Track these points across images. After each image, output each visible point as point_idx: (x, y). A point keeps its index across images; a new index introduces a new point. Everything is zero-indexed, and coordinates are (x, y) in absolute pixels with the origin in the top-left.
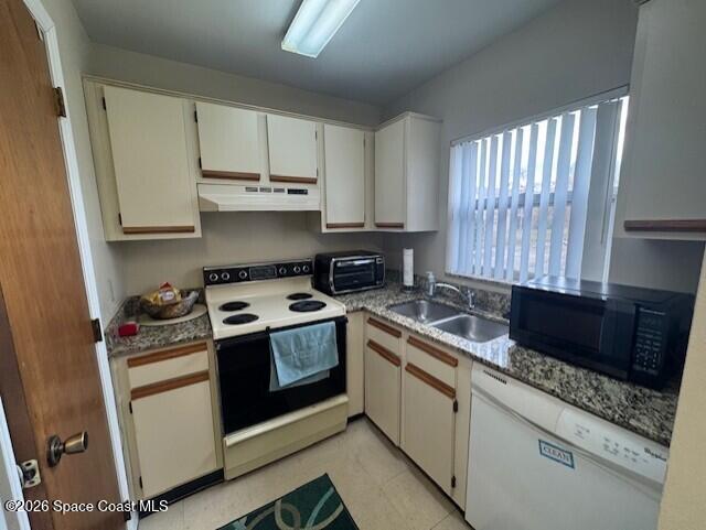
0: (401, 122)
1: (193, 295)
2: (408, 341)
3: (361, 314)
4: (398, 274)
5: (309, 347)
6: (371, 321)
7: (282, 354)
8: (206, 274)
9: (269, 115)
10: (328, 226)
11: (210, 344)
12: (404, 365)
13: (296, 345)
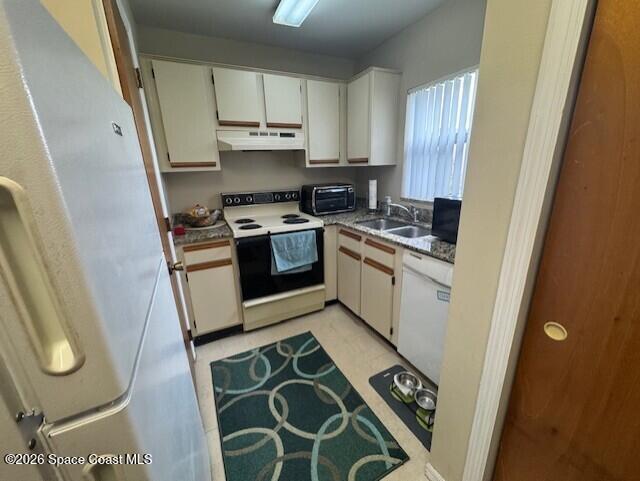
0: (367, 75)
1: (216, 212)
2: (366, 243)
3: (335, 228)
4: (365, 201)
5: (297, 248)
6: (342, 232)
7: (279, 251)
8: (224, 198)
9: (265, 75)
10: (311, 162)
11: (231, 241)
12: (363, 258)
13: (288, 246)
